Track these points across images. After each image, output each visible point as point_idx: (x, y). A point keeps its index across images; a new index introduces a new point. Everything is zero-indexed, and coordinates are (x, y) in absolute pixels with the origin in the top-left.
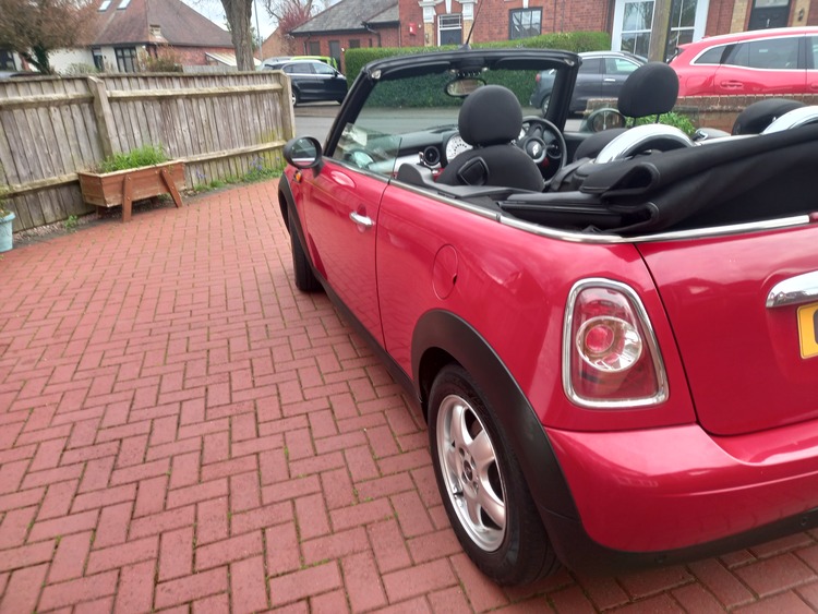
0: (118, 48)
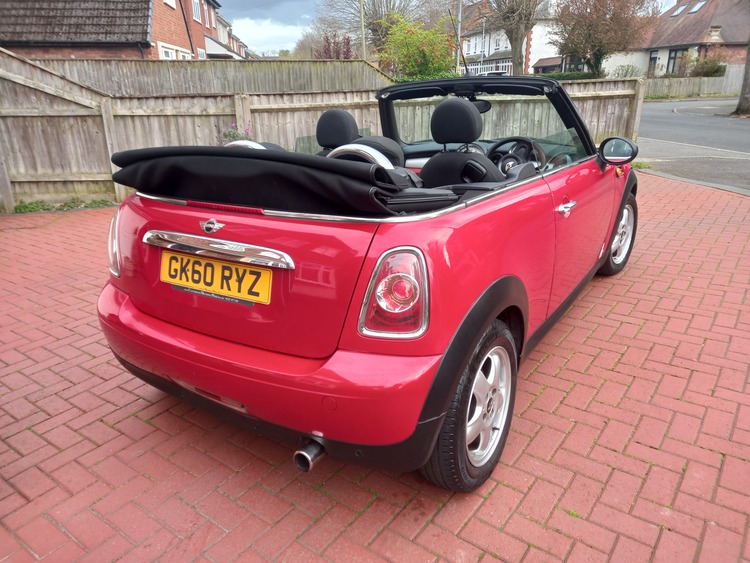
0: (673, 50)
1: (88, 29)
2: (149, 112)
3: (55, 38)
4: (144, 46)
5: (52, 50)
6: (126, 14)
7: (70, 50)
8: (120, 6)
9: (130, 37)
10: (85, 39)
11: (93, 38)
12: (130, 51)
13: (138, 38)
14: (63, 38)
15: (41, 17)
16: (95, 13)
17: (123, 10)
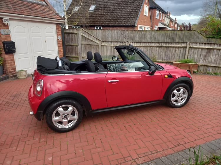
1: (123, 22)
2: (108, 45)
3: (115, 25)
4: (134, 26)
5: (114, 27)
6: (132, 18)
7: (118, 27)
8: (131, 16)
9: (131, 24)
10: (121, 25)
11: (123, 24)
12: (131, 28)
13: (133, 24)
14: (117, 25)
15: (114, 20)
16: (125, 18)
17: (132, 17)
